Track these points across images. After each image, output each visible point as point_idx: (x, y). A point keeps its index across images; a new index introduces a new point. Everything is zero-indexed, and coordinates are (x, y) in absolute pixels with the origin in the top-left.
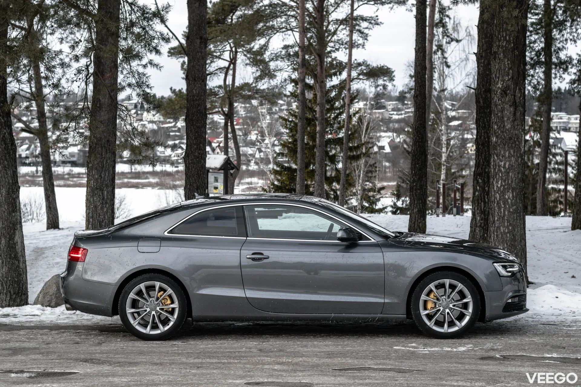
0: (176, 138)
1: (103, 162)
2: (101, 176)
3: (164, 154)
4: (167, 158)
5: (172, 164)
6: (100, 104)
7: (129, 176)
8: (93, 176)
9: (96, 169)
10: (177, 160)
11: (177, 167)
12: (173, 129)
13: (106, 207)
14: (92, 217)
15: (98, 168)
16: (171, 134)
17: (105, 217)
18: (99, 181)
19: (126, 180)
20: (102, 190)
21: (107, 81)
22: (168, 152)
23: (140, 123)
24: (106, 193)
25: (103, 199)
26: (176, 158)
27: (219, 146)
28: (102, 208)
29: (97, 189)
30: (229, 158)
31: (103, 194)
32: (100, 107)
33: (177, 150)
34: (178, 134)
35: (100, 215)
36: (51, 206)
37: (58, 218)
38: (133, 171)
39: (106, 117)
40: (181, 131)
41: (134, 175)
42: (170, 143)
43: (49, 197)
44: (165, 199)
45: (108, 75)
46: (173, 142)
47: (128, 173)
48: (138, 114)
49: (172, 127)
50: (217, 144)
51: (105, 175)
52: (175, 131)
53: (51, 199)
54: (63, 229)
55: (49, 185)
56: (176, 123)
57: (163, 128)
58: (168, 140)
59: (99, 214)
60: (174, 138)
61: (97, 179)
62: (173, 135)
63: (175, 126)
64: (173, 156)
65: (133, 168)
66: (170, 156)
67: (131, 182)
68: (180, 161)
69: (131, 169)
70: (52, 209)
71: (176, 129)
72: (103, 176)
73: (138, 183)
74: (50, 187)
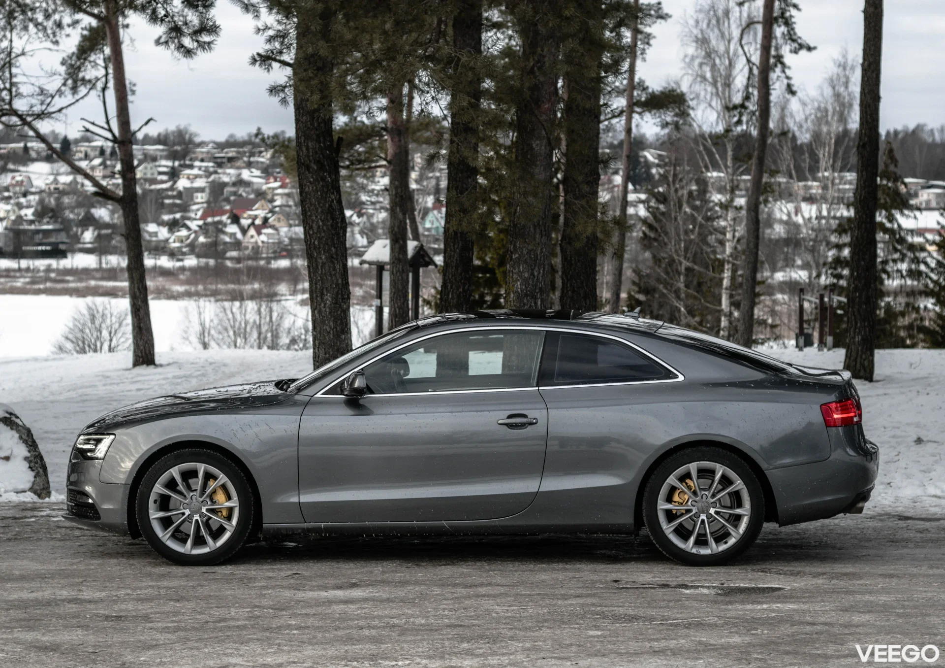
0: (177, 209)
1: (536, 250)
2: (533, 274)
3: (157, 236)
4: (162, 245)
5: (172, 254)
7: (98, 275)
9: (526, 262)
10: (180, 248)
11: (182, 260)
12: (170, 193)
15: (529, 261)
16: (167, 201)
18: (531, 282)
19: (93, 283)
22: (163, 233)
23: (111, 183)
26: (177, 245)
27: (253, 224)
29: (526, 295)
30: (422, 246)
33: (179, 231)
34: (178, 201)
36: (142, 325)
37: (152, 346)
38: (104, 266)
40: (184, 196)
41: (106, 275)
42: (166, 218)
43: (139, 310)
44: (197, 316)
45: (546, 106)
46: (171, 217)
47: (96, 270)
48: (106, 167)
49: (167, 190)
50: (250, 221)
51: (540, 272)
52: (173, 197)
53: (142, 312)
54: (161, 366)
55: (139, 289)
56: (175, 182)
57: (151, 191)
58: (162, 213)
60: (172, 209)
61: (527, 280)
62: (169, 204)
63: (172, 188)
64: (171, 240)
65: (103, 261)
66: (167, 240)
67: (102, 287)
68: (184, 250)
69: (101, 263)
70: (144, 331)
71: (175, 193)
72: (536, 274)
73: (115, 288)
74: (140, 292)
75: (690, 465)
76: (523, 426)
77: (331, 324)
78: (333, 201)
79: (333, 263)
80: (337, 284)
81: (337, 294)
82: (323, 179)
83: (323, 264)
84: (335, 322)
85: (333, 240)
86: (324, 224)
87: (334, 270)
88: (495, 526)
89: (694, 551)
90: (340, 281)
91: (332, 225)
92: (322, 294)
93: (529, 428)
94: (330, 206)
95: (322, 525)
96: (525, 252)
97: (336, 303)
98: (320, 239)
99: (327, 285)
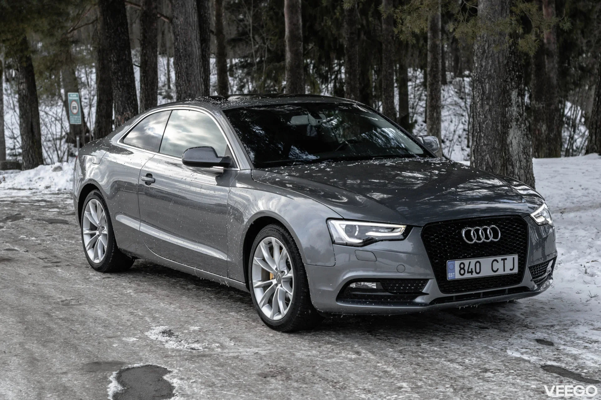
20: (481, 82)
25: (484, 93)
28: (482, 106)
59: (479, 112)
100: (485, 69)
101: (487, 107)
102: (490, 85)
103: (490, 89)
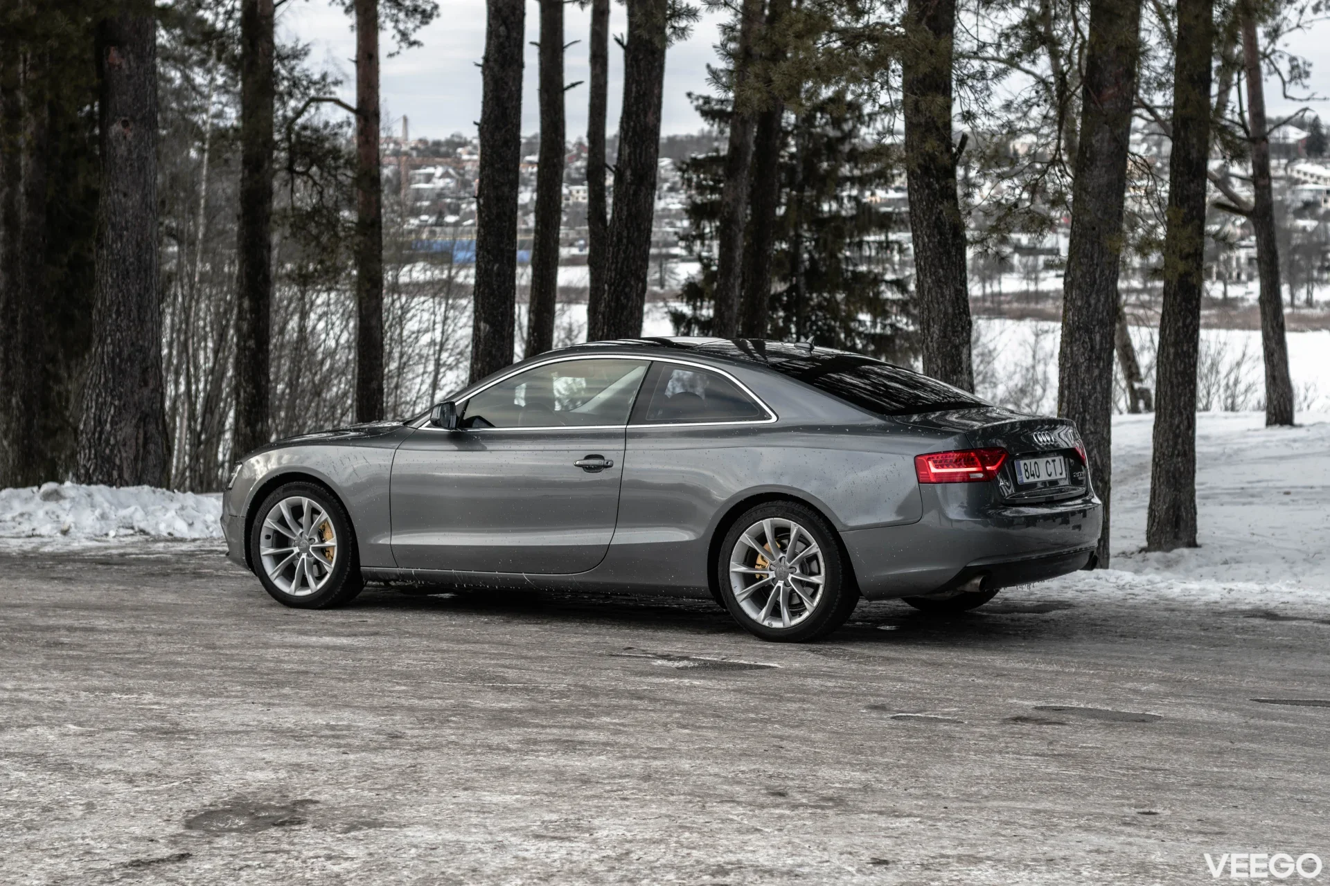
1: (1094, 272)
2: (1088, 303)
6: (1092, 152)
8: (1073, 301)
9: (1080, 288)
13: (1098, 366)
14: (1069, 387)
15: (1083, 286)
17: (1094, 388)
18: (1084, 312)
20: (1089, 332)
21: (1107, 106)
24: (1098, 338)
25: (1092, 349)
28: (1088, 370)
29: (1079, 328)
31: (1090, 338)
32: (1092, 160)
35: (1083, 384)
39: (1104, 180)
45: (1111, 92)
51: (1099, 300)
59: (1083, 381)
61: (1080, 309)
72: (1093, 302)
74: (1274, 332)
75: (764, 522)
76: (597, 468)
77: (939, 362)
78: (941, 212)
79: (941, 288)
80: (946, 313)
81: (946, 325)
82: (929, 186)
83: (930, 290)
84: (944, 360)
85: (940, 260)
86: (930, 241)
87: (943, 296)
88: (572, 583)
89: (766, 623)
90: (950, 310)
91: (939, 242)
92: (929, 325)
93: (604, 471)
94: (938, 218)
95: (413, 571)
96: (1079, 273)
97: (945, 337)
98: (926, 258)
99: (933, 315)
100: (1096, 309)
101: (1096, 372)
102: (1102, 336)
103: (1101, 343)
